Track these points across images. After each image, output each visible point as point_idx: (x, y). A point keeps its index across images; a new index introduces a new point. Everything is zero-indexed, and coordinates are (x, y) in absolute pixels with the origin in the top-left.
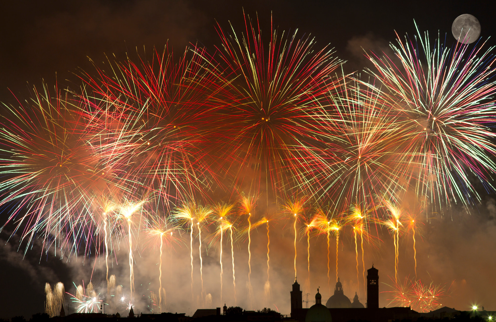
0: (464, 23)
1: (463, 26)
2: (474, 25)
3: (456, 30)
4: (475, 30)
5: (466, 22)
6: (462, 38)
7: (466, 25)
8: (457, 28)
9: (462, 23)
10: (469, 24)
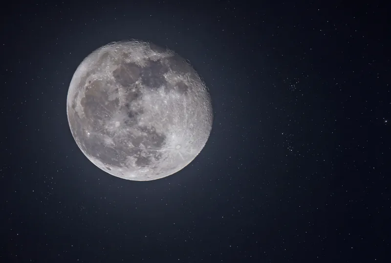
0: (121, 94)
1: (128, 106)
2: (166, 71)
3: (109, 141)
4: (186, 87)
5: (126, 84)
6: (157, 159)
7: (136, 96)
8: (108, 133)
9: (112, 98)
10: (146, 82)
